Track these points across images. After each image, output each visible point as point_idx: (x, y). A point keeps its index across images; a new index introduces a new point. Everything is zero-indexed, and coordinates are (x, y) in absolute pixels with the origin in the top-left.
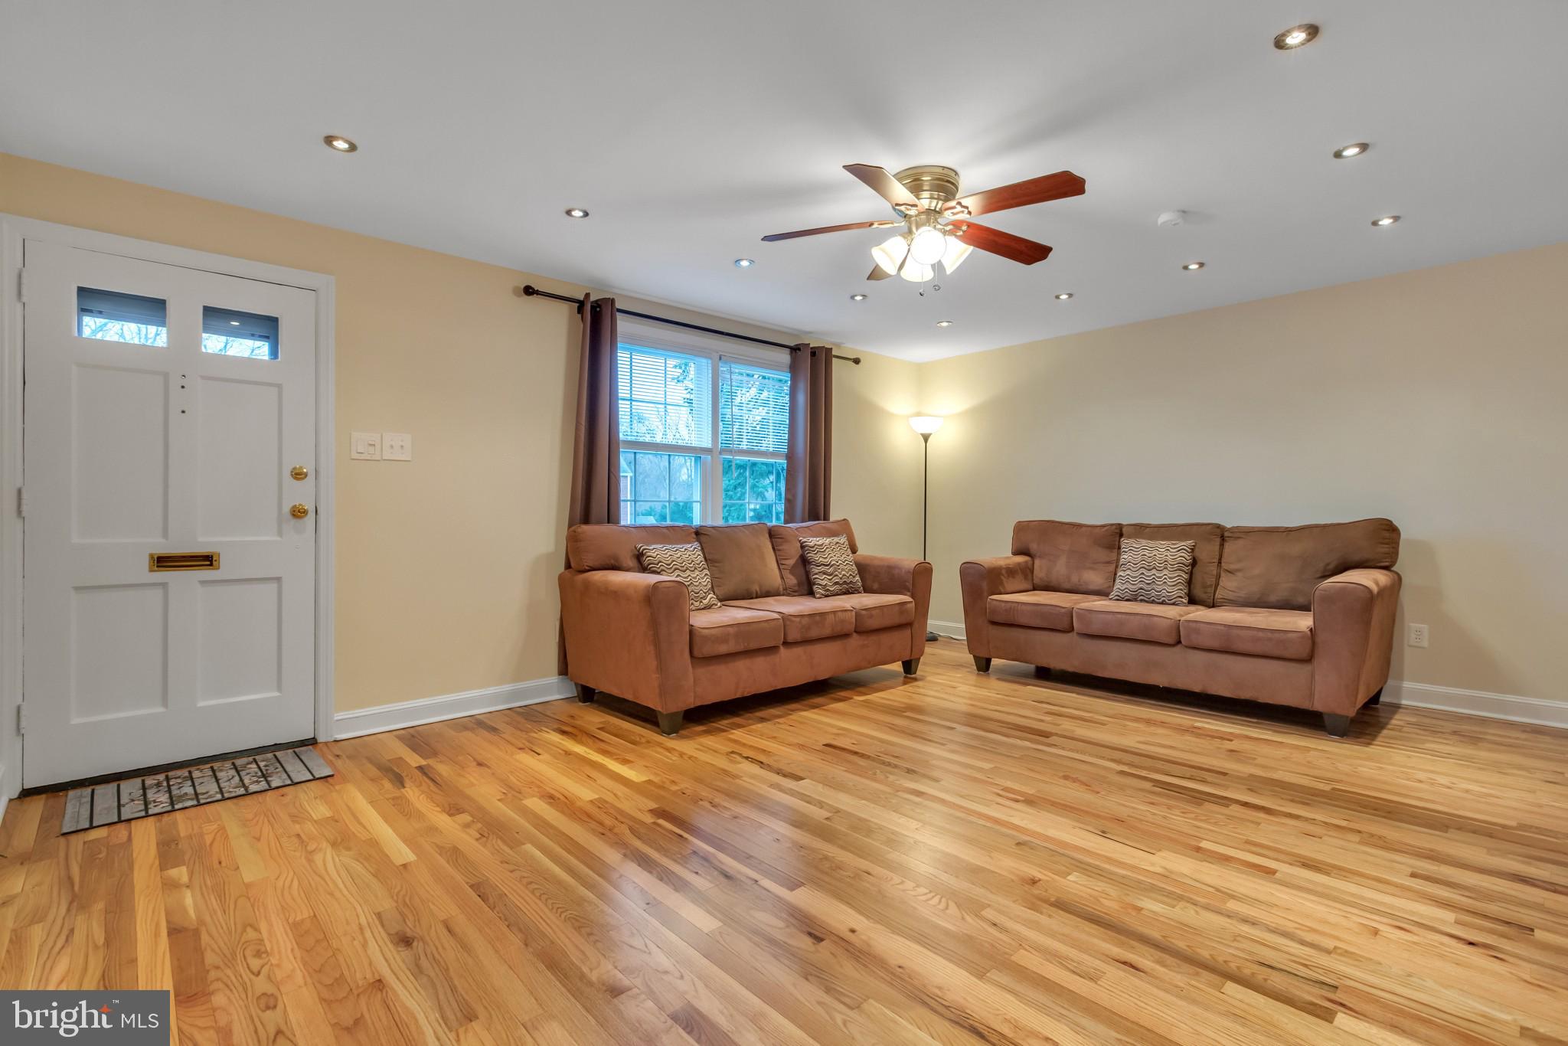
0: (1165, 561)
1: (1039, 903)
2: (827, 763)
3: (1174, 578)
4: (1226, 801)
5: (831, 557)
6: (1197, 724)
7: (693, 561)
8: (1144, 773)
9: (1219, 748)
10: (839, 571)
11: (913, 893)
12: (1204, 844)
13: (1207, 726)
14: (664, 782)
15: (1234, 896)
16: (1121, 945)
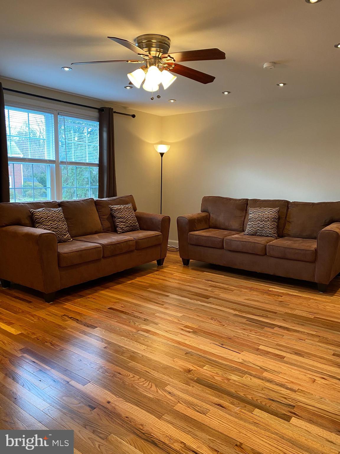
0: (268, 218)
1: (190, 381)
2: (109, 318)
3: (272, 225)
4: (273, 326)
5: (125, 214)
6: (271, 289)
7: (58, 217)
8: (244, 315)
9: (276, 300)
10: (129, 220)
11: (138, 381)
12: (261, 347)
13: (274, 290)
14: (29, 334)
15: (266, 370)
16: (219, 397)
